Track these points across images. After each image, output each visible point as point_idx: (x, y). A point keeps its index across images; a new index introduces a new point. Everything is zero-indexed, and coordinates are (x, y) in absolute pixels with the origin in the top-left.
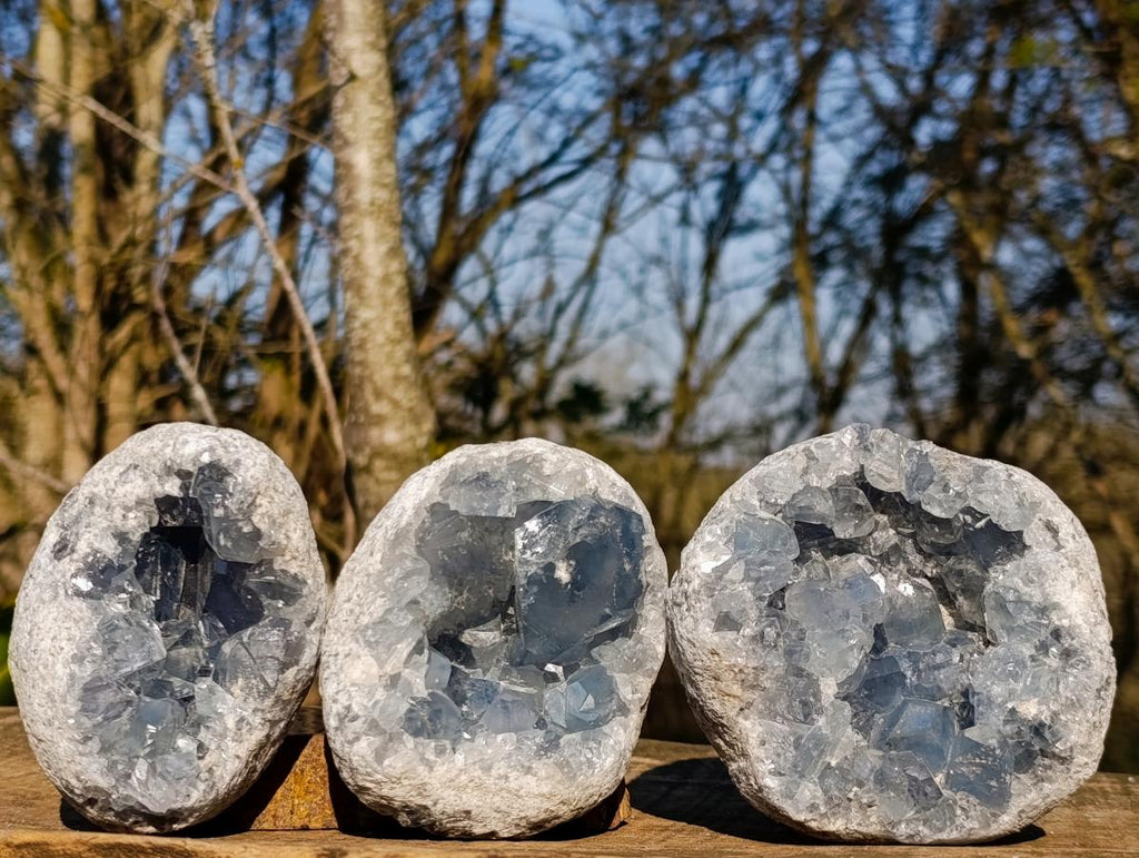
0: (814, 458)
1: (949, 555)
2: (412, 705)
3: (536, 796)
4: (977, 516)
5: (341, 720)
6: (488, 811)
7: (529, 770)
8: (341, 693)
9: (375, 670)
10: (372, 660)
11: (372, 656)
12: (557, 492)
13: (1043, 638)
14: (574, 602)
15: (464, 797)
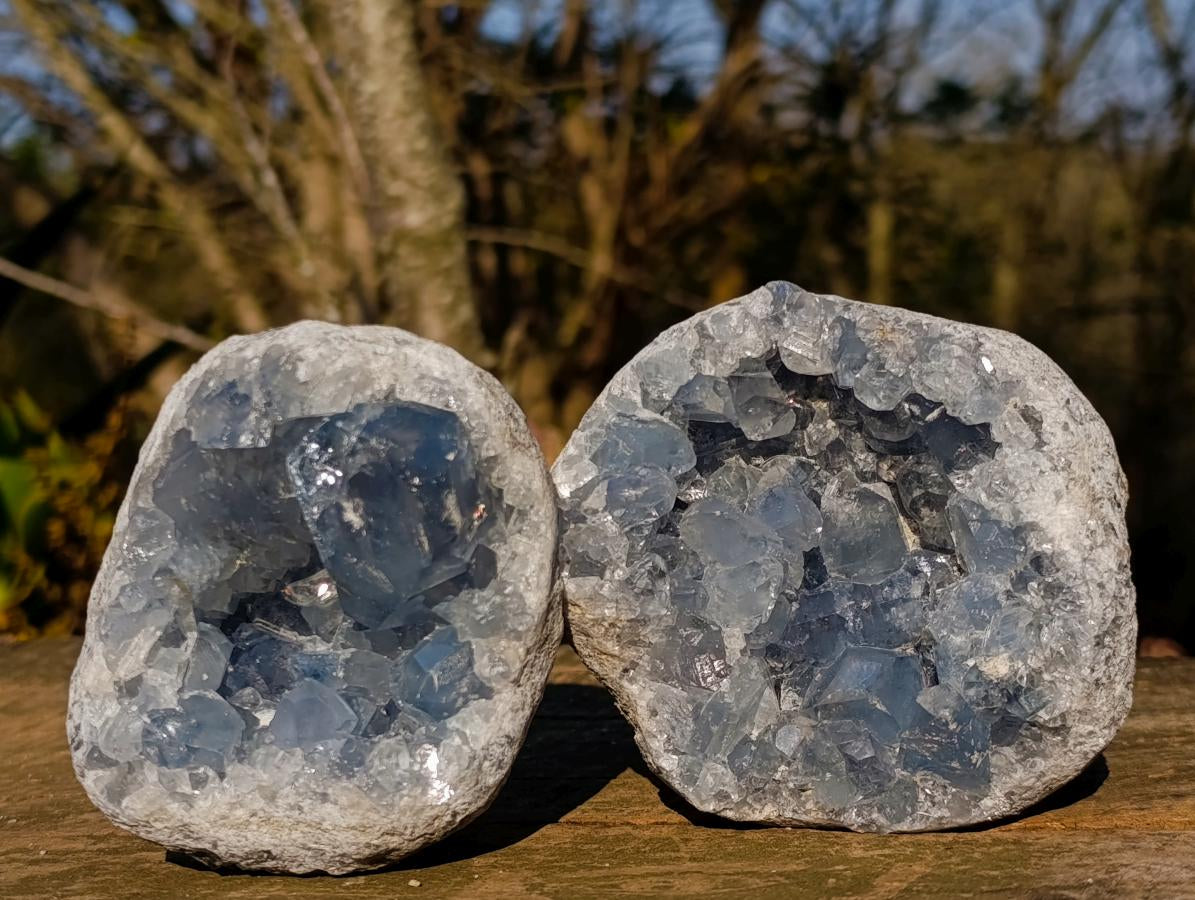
0: (709, 337)
1: (905, 453)
3: (346, 829)
4: (928, 406)
6: (292, 849)
9: (106, 675)
13: (1020, 569)
15: (249, 835)
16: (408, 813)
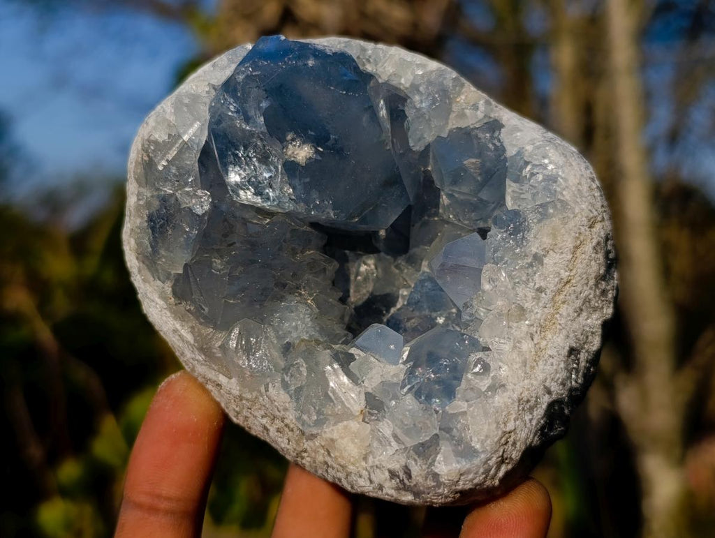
2: (410, 390)
3: (574, 258)
5: (406, 489)
6: (575, 326)
7: (538, 259)
8: (373, 477)
9: (354, 425)
10: (340, 426)
11: (335, 424)
12: (195, 132)
14: (342, 149)
15: (549, 352)
16: (578, 200)
